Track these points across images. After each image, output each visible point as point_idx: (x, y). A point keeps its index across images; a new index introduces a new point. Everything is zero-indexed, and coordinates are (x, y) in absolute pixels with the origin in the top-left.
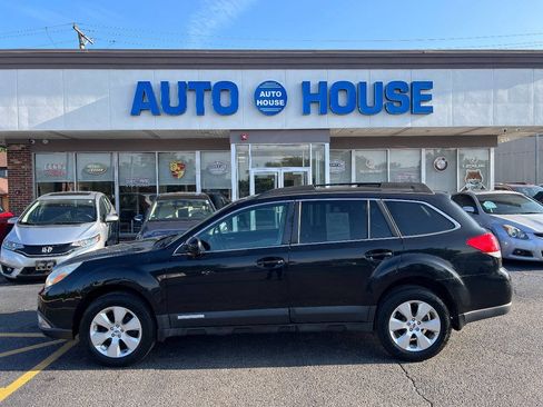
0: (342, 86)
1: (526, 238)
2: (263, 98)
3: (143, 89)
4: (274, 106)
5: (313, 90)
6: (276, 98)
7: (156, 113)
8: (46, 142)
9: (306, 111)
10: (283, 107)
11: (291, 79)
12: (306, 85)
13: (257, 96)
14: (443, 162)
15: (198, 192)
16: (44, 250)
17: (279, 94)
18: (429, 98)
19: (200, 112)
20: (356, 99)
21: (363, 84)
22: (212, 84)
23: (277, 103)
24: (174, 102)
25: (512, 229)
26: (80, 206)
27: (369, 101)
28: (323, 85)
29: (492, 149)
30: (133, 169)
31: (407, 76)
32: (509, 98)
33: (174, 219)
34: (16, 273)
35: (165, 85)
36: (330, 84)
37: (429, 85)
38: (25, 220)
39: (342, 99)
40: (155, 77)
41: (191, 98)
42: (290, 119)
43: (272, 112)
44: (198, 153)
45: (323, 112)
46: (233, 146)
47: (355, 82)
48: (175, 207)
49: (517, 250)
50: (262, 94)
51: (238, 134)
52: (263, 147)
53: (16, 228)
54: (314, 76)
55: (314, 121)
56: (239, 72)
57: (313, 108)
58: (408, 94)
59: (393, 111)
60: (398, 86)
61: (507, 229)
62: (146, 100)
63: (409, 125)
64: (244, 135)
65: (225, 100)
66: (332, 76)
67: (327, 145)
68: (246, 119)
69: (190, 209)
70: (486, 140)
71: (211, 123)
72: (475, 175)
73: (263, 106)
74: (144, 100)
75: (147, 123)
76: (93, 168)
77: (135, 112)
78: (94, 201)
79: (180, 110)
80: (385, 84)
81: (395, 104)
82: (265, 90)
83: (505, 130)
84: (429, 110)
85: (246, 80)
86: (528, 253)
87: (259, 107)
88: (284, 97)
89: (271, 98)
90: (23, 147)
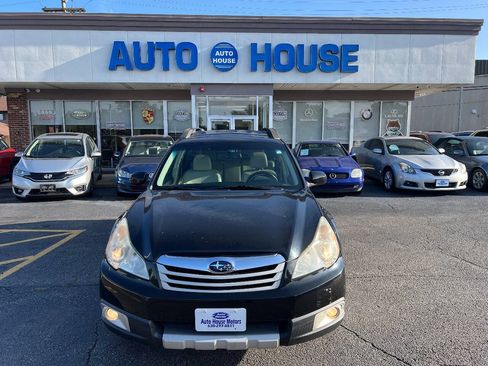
0: (283, 48)
1: (414, 173)
2: (218, 57)
3: (119, 47)
4: (227, 64)
5: (260, 50)
6: (228, 57)
7: (130, 68)
8: (38, 91)
9: (254, 69)
10: (234, 65)
11: (241, 41)
12: (254, 46)
13: (213, 55)
14: (369, 113)
15: (166, 135)
16: (46, 177)
17: (231, 54)
18: (355, 59)
19: (166, 68)
20: (295, 59)
21: (301, 47)
22: (176, 44)
23: (230, 61)
24: (144, 59)
25: (405, 166)
26: (70, 145)
27: (306, 60)
28: (268, 46)
29: (410, 103)
30: (111, 114)
31: (338, 39)
32: (422, 60)
33: (145, 155)
34: (25, 194)
35: (136, 45)
36: (273, 46)
37: (356, 48)
38: (28, 154)
39: (284, 59)
40: (128, 37)
41: (158, 56)
42: (241, 75)
43: (225, 68)
44: (165, 102)
45: (268, 69)
46: (193, 97)
47: (294, 45)
48: (147, 147)
49: (407, 182)
50: (217, 53)
51: (198, 87)
52: (219, 98)
53: (23, 160)
54: (261, 39)
55: (260, 77)
56: (198, 34)
57: (260, 66)
58: (338, 56)
59: (325, 70)
60: (330, 49)
61: (401, 166)
62: (121, 57)
63: (338, 81)
64: (202, 88)
65: (186, 58)
66: (276, 39)
67: (271, 97)
68: (204, 74)
69: (159, 148)
70: (405, 94)
71: (175, 77)
72: (394, 124)
73: (218, 64)
74: (119, 57)
75: (122, 77)
76: (79, 114)
77: (113, 67)
78: (82, 140)
79: (149, 66)
80: (319, 46)
81: (327, 64)
82: (219, 50)
83: (419, 87)
84: (355, 69)
85: (204, 41)
86: (415, 184)
87: (215, 64)
88: (236, 56)
89: (225, 57)
90: (20, 95)
